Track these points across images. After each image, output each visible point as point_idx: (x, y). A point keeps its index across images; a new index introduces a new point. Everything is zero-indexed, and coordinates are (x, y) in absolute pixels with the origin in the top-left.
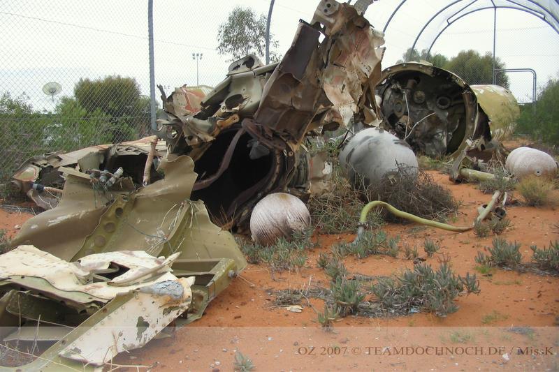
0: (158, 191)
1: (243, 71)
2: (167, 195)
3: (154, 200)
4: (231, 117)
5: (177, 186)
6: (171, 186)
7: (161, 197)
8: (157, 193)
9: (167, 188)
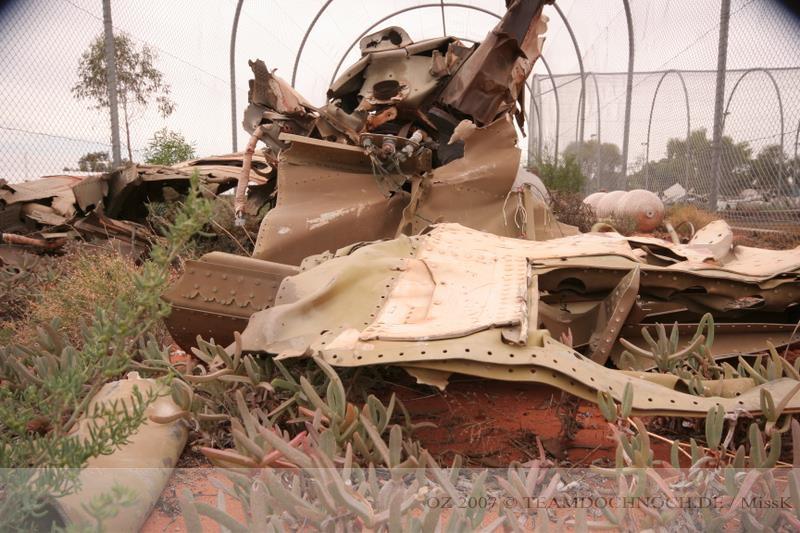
0: (464, 175)
1: (386, 48)
2: (477, 181)
3: (459, 189)
4: (386, 112)
5: (494, 166)
6: (484, 167)
7: (469, 184)
8: (461, 179)
9: (477, 170)
